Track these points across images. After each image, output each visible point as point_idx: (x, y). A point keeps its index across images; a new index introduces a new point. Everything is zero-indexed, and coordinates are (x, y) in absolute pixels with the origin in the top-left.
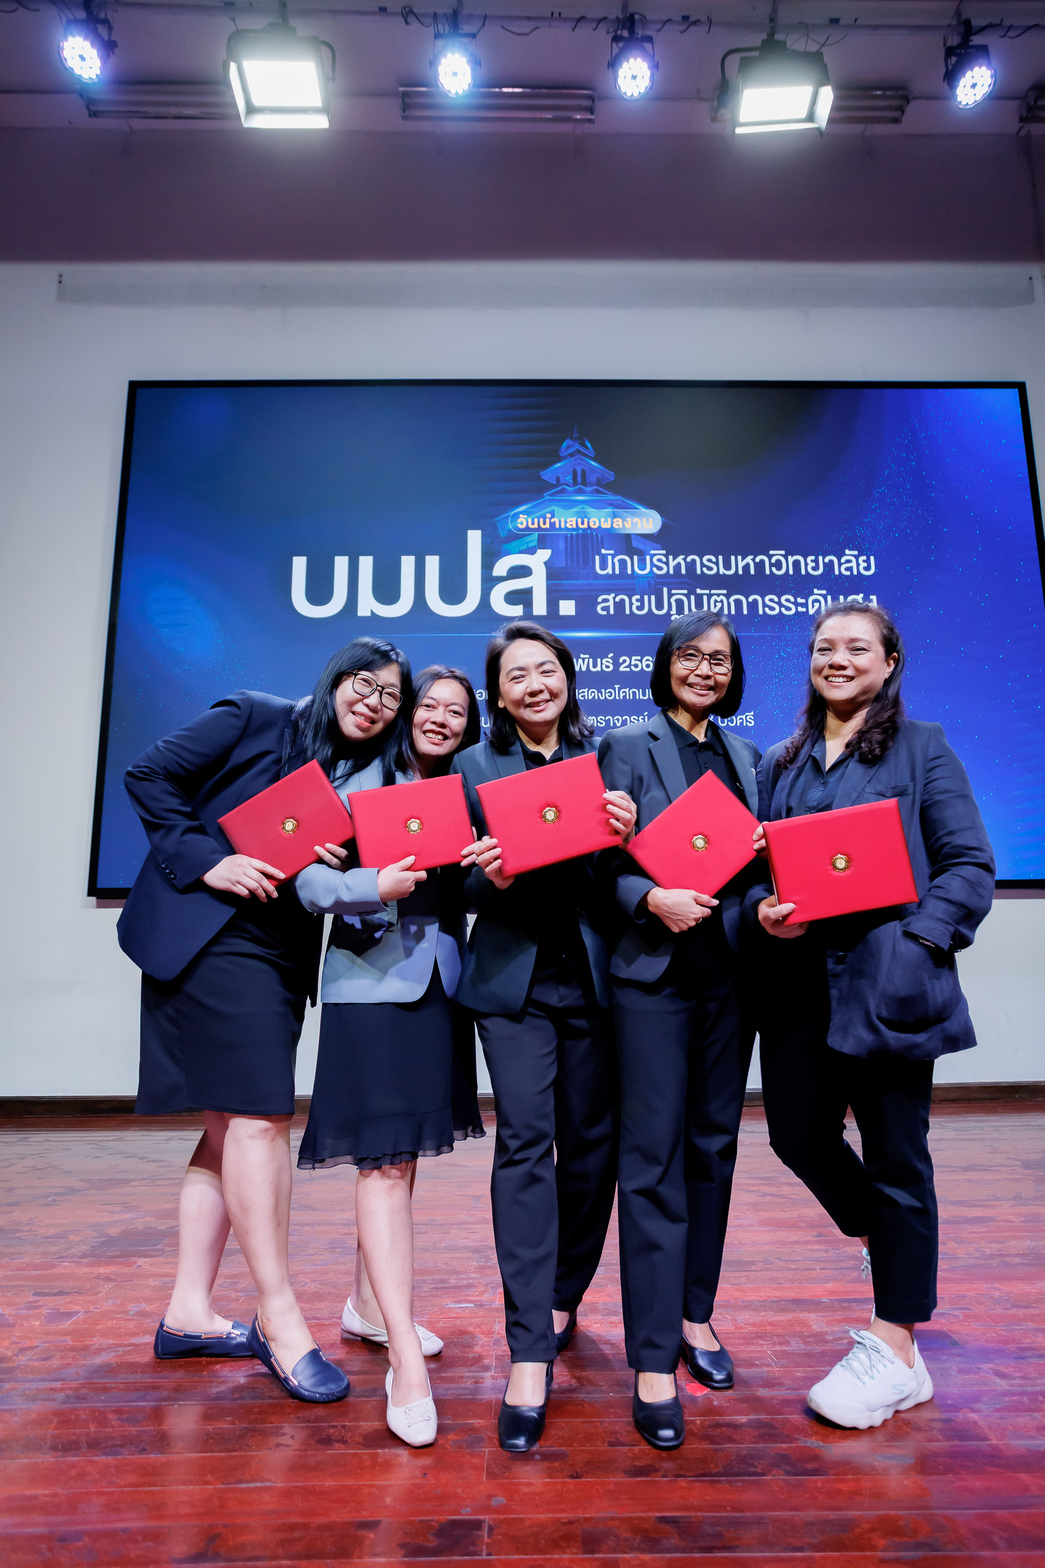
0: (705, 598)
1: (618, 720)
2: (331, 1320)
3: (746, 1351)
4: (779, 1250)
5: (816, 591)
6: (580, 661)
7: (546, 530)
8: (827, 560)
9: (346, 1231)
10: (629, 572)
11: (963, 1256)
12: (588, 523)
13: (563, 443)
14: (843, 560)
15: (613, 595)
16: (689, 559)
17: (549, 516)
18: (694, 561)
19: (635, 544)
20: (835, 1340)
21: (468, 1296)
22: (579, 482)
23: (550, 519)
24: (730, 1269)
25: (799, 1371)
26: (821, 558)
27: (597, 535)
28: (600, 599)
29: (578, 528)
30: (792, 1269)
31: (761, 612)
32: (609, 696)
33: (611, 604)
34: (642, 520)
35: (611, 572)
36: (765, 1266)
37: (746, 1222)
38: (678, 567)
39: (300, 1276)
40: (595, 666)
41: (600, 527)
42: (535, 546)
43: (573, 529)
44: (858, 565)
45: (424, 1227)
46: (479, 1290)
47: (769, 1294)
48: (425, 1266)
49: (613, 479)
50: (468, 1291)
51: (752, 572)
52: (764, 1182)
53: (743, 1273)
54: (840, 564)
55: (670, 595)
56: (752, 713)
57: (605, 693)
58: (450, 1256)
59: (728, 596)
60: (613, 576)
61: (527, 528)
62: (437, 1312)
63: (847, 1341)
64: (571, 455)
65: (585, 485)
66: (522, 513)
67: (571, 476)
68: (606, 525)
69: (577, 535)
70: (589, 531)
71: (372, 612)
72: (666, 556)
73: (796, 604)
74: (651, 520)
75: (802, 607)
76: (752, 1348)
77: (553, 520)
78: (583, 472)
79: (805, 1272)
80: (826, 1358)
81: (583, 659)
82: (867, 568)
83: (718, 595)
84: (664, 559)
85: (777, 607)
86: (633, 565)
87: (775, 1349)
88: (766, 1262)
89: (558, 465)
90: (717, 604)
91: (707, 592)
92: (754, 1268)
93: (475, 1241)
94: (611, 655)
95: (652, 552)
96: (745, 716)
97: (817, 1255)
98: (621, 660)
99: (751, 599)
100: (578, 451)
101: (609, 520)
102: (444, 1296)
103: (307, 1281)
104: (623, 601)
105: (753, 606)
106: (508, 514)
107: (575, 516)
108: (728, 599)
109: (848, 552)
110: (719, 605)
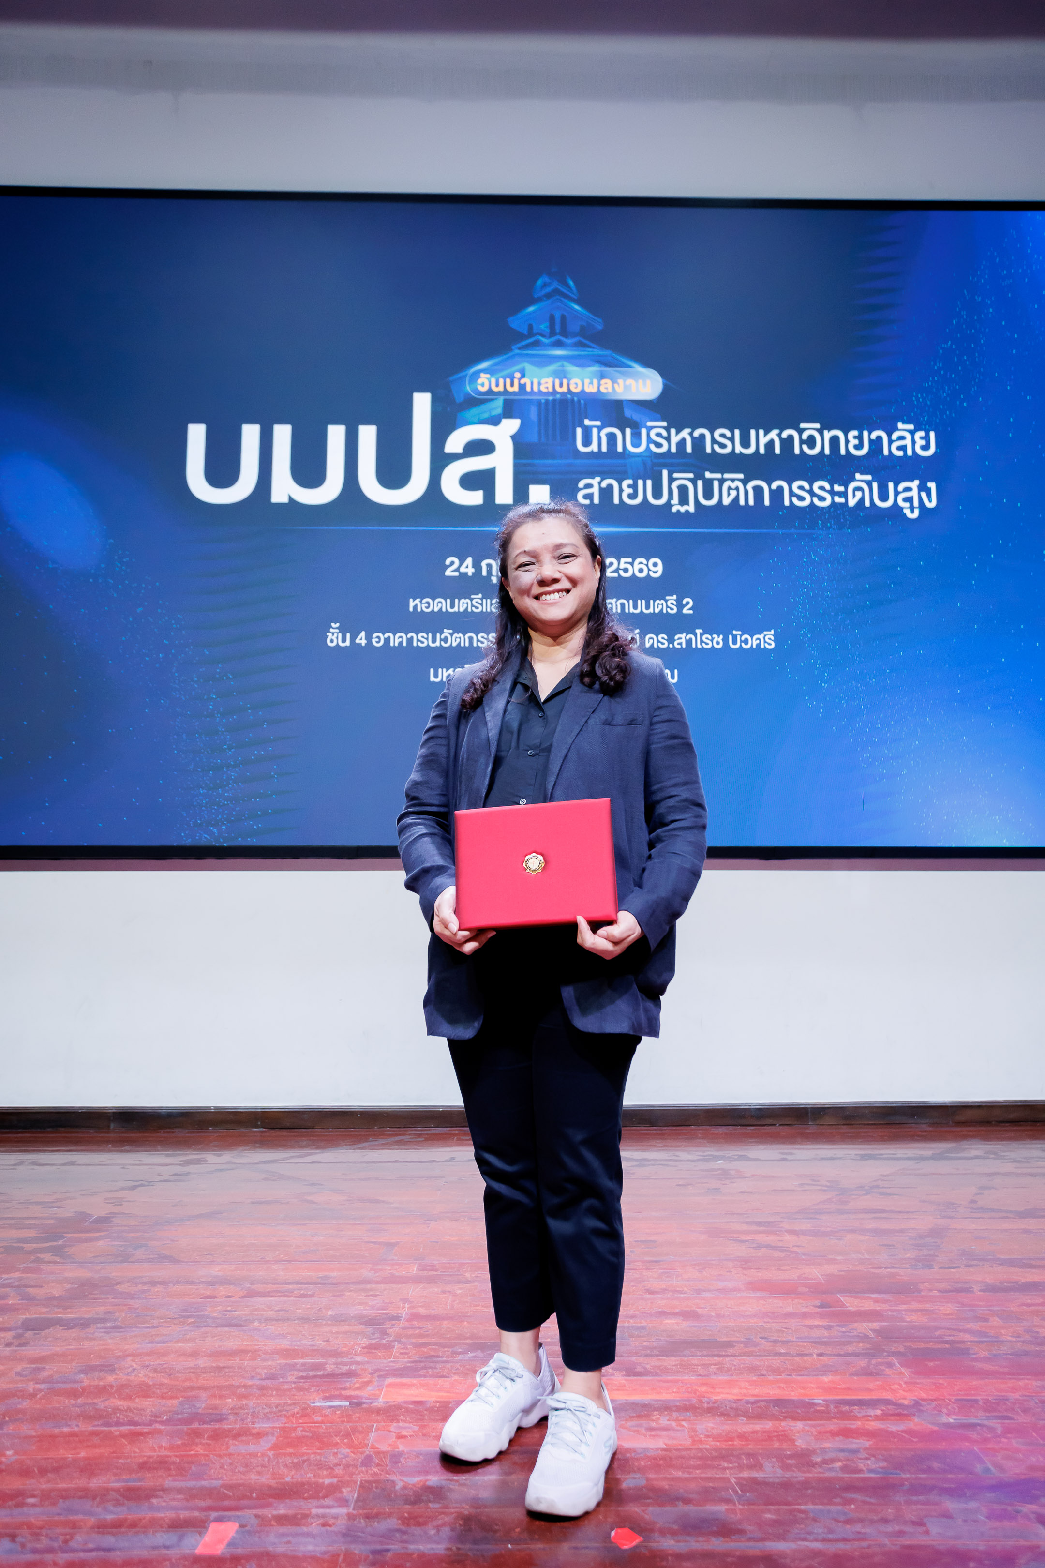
2: (151, 1426)
3: (702, 1479)
4: (768, 1325)
5: (858, 476)
7: (514, 393)
8: (874, 436)
9: (208, 1293)
10: (620, 449)
11: (1009, 1338)
12: (568, 385)
13: (538, 280)
14: (895, 436)
15: (598, 479)
16: (696, 434)
17: (518, 375)
18: (702, 436)
19: (628, 413)
20: (825, 1462)
21: (345, 1389)
22: (558, 331)
23: (520, 379)
24: (699, 1353)
25: (769, 1511)
26: (866, 433)
27: (579, 401)
28: (581, 484)
29: (555, 392)
30: (780, 1354)
31: (787, 503)
33: (595, 491)
34: (637, 381)
35: (596, 449)
36: (747, 1349)
37: (730, 1285)
38: (682, 444)
39: (130, 1358)
41: (583, 391)
42: (500, 415)
43: (548, 393)
44: (914, 443)
45: (311, 1286)
46: (361, 1380)
47: (745, 1391)
48: (298, 1343)
49: (602, 328)
50: (348, 1382)
51: (777, 451)
52: (761, 1228)
53: (715, 1358)
54: (890, 442)
55: (671, 480)
56: (772, 632)
58: (335, 1329)
59: (745, 482)
60: (599, 454)
61: (490, 392)
62: (297, 1413)
63: (839, 1464)
64: (548, 296)
65: (566, 336)
66: (484, 371)
67: (547, 324)
68: (591, 388)
69: (554, 401)
70: (569, 396)
71: (290, 498)
72: (667, 429)
73: (832, 493)
74: (648, 382)
75: (840, 497)
76: (711, 1473)
77: (522, 381)
78: (563, 317)
79: (797, 1359)
80: (810, 1491)
82: (926, 447)
83: (733, 480)
84: (665, 433)
85: (807, 496)
86: (624, 441)
87: (741, 1475)
88: (748, 1343)
89: (531, 309)
90: (731, 491)
91: (719, 476)
92: (731, 1351)
93: (373, 1307)
95: (650, 424)
96: (763, 635)
97: (816, 1333)
99: (774, 486)
100: (556, 292)
101: (595, 382)
102: (313, 1389)
103: (136, 1366)
104: (610, 487)
105: (777, 495)
106: (463, 374)
107: (551, 377)
108: (745, 485)
109: (900, 425)
110: (733, 493)
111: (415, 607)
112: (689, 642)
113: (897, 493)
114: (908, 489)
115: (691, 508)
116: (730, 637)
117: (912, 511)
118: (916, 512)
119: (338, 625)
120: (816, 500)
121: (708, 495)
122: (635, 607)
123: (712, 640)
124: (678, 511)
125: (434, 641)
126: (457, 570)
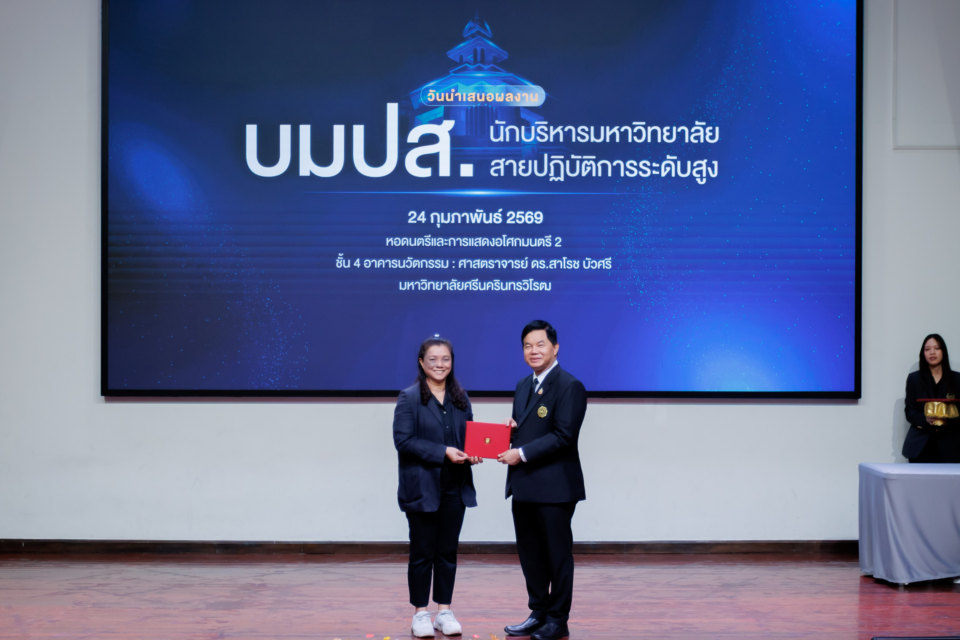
0: (578, 162)
1: (504, 263)
5: (668, 157)
6: (476, 215)
7: (451, 103)
8: (679, 130)
10: (517, 140)
12: (485, 97)
13: (465, 26)
14: (693, 130)
15: (503, 160)
16: (566, 129)
17: (453, 90)
18: (570, 130)
19: (523, 115)
22: (479, 60)
23: (454, 93)
26: (674, 128)
27: (492, 108)
28: (493, 163)
29: (476, 102)
31: (622, 175)
32: (499, 244)
33: (502, 167)
34: (529, 94)
35: (502, 140)
38: (557, 135)
40: (488, 218)
41: (494, 101)
42: (442, 117)
43: (472, 103)
44: (705, 134)
49: (506, 58)
51: (618, 140)
54: (690, 134)
55: (550, 160)
56: (610, 259)
57: (495, 241)
59: (596, 161)
60: (504, 143)
61: (435, 101)
64: (473, 36)
65: (484, 64)
66: (431, 88)
67: (472, 55)
68: (499, 99)
69: (476, 108)
70: (486, 105)
71: (311, 173)
72: (548, 126)
73: (651, 168)
74: (537, 95)
75: (656, 171)
77: (456, 95)
78: (482, 51)
81: (479, 213)
82: (712, 137)
83: (589, 160)
84: (546, 129)
85: (635, 170)
86: (521, 134)
89: (462, 45)
90: (587, 168)
91: (580, 157)
94: (500, 210)
95: (537, 123)
96: (604, 261)
98: (508, 215)
99: (615, 164)
100: (479, 33)
101: (502, 95)
104: (511, 164)
105: (616, 169)
106: (420, 89)
107: (474, 92)
108: (596, 164)
109: (697, 123)
110: (589, 169)
111: (390, 243)
112: (558, 265)
113: (692, 168)
114: (700, 165)
115: (562, 179)
116: (584, 262)
117: (702, 180)
118: (704, 180)
119: (343, 254)
120: (641, 173)
121: (573, 170)
122: (526, 243)
123: (573, 264)
124: (554, 180)
125: (402, 264)
126: (415, 219)
